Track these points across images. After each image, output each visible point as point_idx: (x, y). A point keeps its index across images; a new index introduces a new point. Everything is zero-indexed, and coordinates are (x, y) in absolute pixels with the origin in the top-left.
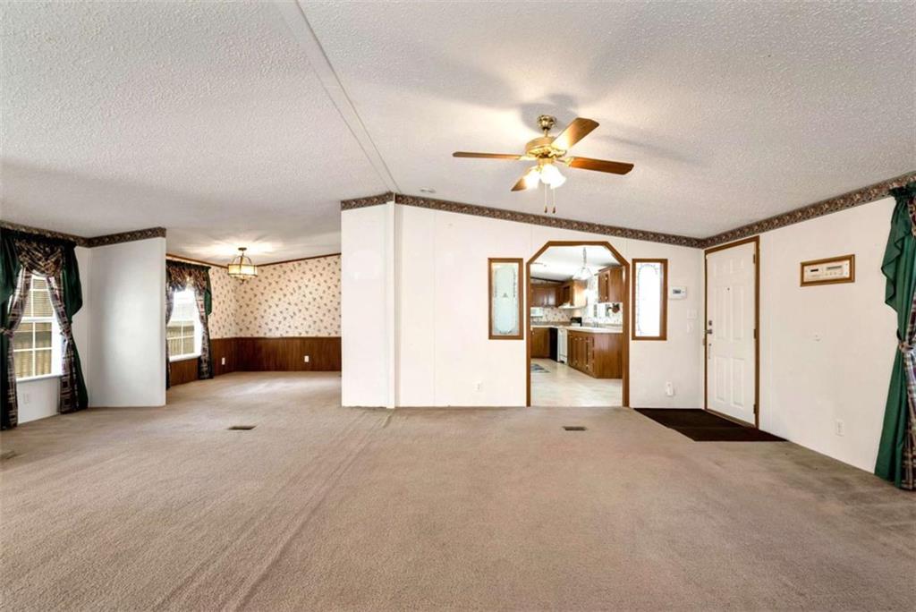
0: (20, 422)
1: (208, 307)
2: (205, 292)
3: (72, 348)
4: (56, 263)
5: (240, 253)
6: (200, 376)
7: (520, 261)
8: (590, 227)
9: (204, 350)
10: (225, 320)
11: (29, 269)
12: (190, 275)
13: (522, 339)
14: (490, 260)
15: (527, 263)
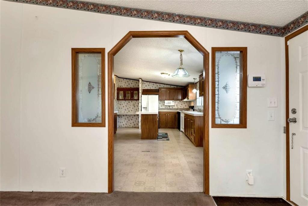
8: (170, 17)
13: (105, 126)
14: (73, 49)
15: (108, 53)
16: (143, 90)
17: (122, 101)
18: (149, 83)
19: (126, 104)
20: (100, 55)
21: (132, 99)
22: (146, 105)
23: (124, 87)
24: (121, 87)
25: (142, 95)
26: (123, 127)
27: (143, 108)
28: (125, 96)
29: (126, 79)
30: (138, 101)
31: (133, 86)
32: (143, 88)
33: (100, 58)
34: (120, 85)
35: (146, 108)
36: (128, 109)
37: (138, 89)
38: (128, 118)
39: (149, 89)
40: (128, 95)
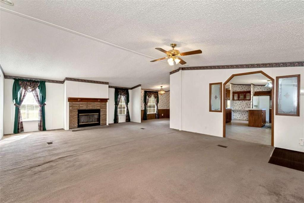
0: (119, 122)
1: (158, 101)
2: (157, 97)
3: (128, 109)
4: (125, 93)
5: (161, 88)
6: (156, 118)
7: (221, 83)
8: (252, 66)
9: (156, 112)
10: (163, 105)
11: (121, 95)
12: (153, 94)
13: (222, 112)
14: (210, 84)
15: (224, 84)
16: (255, 92)
17: (237, 101)
18: (261, 86)
19: (240, 103)
20: (220, 85)
21: (245, 99)
22: (257, 103)
23: (238, 91)
24: (236, 91)
25: (254, 97)
26: (238, 120)
27: (254, 106)
28: (239, 97)
29: (240, 85)
30: (250, 101)
31: (246, 90)
32: (255, 91)
33: (220, 86)
34: (235, 89)
35: (257, 106)
36: (241, 106)
37: (250, 92)
38: (241, 113)
39: (261, 91)
40: (242, 97)
